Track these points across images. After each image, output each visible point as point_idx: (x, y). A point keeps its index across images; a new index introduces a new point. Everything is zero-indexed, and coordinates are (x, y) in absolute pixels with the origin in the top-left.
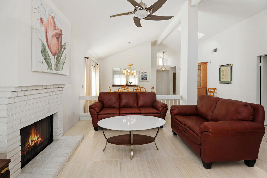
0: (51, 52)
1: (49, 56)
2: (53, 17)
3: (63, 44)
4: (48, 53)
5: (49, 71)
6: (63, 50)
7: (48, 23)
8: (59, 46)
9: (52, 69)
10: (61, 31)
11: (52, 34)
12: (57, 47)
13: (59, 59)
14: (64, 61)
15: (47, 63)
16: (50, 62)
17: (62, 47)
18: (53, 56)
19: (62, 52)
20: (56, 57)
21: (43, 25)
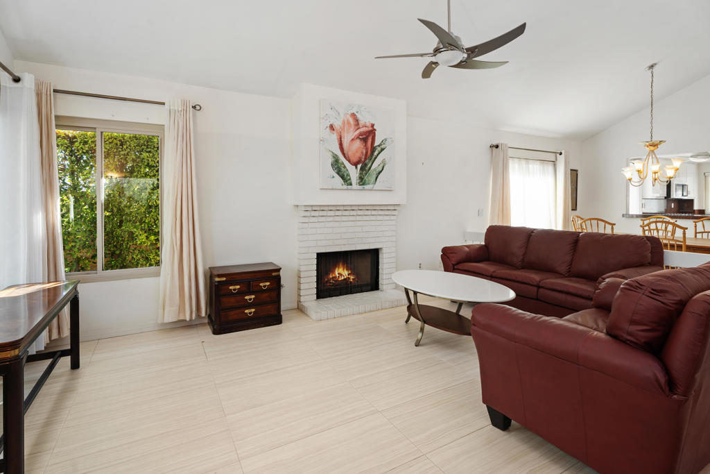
0: (349, 161)
1: (345, 167)
2: (353, 115)
3: (376, 144)
4: (343, 164)
5: (345, 187)
6: (376, 153)
7: (344, 126)
8: (367, 149)
9: (351, 184)
10: (373, 125)
11: (353, 137)
12: (362, 153)
13: (367, 168)
14: (380, 169)
15: (342, 177)
16: (348, 175)
17: (373, 149)
18: (354, 167)
19: (374, 157)
20: (359, 166)
21: (335, 132)
